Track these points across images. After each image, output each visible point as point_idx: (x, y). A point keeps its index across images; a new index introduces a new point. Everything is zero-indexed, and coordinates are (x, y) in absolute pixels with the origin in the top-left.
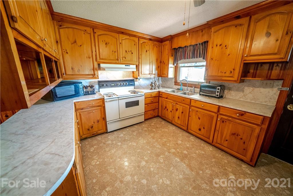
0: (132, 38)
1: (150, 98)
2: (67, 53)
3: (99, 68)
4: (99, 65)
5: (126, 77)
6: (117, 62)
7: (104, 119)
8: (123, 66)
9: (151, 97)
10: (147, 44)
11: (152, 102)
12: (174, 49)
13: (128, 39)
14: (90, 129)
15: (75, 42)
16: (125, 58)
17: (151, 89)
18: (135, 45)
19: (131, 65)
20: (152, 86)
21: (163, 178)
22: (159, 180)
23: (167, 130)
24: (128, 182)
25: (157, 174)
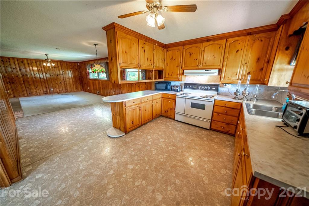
0: (216, 42)
1: (223, 107)
2: (168, 65)
3: (183, 73)
4: (184, 71)
5: (212, 82)
6: (197, 68)
7: (175, 109)
8: (203, 71)
9: (225, 107)
10: (239, 42)
11: (225, 113)
12: (290, 36)
13: (212, 44)
14: (166, 112)
15: (172, 58)
16: (206, 63)
17: (235, 98)
18: (220, 48)
19: (211, 70)
20: (237, 95)
22: (154, 149)
23: (216, 147)
24: (147, 138)
25: (157, 147)
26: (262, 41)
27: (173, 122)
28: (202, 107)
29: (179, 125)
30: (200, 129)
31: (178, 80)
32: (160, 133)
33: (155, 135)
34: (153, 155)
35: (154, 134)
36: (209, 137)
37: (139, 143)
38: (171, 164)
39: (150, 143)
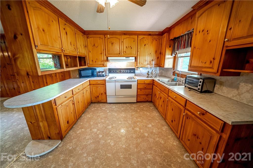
0: (131, 36)
1: (143, 84)
2: (90, 52)
3: (107, 60)
4: (107, 58)
5: (129, 67)
6: (119, 55)
7: (106, 93)
8: (124, 58)
9: (145, 84)
10: (145, 39)
11: (144, 88)
12: (172, 40)
13: (129, 38)
14: (97, 98)
15: (94, 45)
16: (126, 52)
17: (148, 77)
18: (134, 41)
19: (130, 57)
20: (148, 75)
21: (112, 141)
22: (109, 140)
23: (149, 114)
24: (93, 132)
25: (111, 136)
26: (156, 40)
27: (107, 106)
28: (129, 87)
29: (114, 106)
30: (130, 104)
31: (103, 66)
32: (103, 121)
33: (99, 125)
34: (113, 146)
35: (97, 124)
36: (140, 108)
37: (89, 143)
38: (133, 144)
39: (101, 136)
